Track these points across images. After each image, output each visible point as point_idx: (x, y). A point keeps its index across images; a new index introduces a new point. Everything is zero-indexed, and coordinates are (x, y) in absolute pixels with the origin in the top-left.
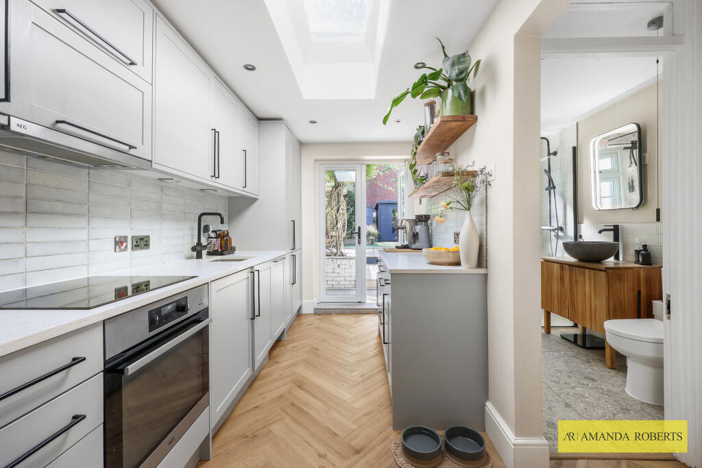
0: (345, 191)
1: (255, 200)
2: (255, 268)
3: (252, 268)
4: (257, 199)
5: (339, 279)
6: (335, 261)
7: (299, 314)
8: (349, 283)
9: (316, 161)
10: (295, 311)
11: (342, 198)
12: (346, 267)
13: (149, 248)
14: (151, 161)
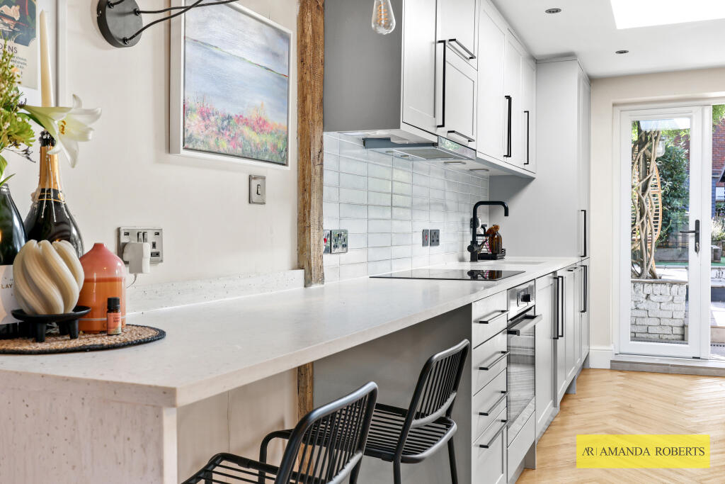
0: (659, 150)
1: (531, 179)
2: (559, 274)
3: (555, 272)
4: (534, 178)
5: (647, 322)
6: (639, 286)
7: (584, 368)
8: (668, 330)
9: (614, 105)
10: (579, 362)
11: (654, 165)
12: (663, 299)
13: (439, 244)
14: (475, 150)
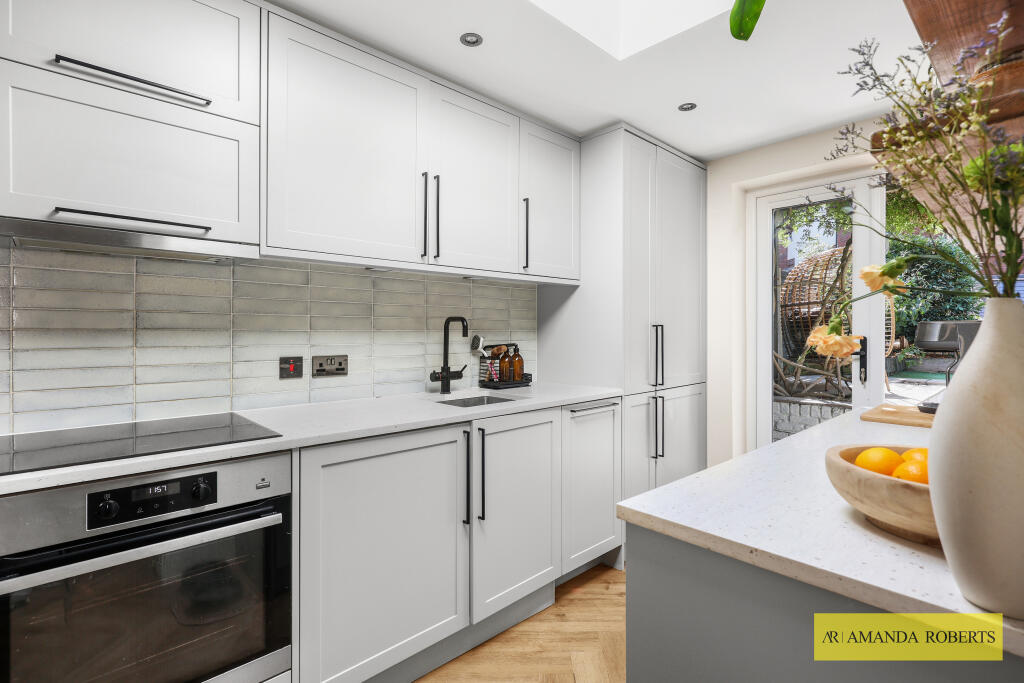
1: (575, 287)
2: (478, 424)
3: (466, 422)
4: (577, 286)
9: (745, 191)
13: (346, 374)
